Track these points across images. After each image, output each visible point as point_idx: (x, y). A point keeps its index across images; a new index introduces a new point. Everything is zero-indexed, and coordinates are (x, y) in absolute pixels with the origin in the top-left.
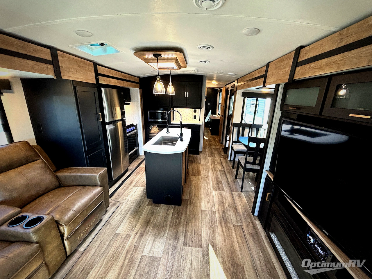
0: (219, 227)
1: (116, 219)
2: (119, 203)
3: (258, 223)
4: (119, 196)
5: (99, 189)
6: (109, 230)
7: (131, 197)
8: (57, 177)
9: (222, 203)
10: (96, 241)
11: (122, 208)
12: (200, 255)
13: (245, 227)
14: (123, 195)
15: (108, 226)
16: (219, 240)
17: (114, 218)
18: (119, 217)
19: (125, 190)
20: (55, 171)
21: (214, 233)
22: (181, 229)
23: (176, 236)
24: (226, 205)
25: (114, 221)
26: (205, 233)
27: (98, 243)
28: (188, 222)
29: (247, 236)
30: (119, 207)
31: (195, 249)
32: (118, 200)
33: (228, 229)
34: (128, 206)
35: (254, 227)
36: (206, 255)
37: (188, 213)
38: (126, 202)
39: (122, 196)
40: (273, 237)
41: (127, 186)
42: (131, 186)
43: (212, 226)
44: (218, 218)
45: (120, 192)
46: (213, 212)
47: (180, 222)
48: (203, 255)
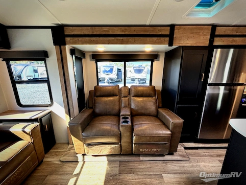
1: (173, 167)
2: (188, 159)
4: (194, 155)
5: (169, 132)
6: (162, 167)
7: (205, 166)
8: (157, 110)
10: (150, 164)
11: (186, 165)
14: (199, 158)
15: (164, 164)
17: (173, 164)
18: (177, 168)
19: (206, 156)
20: (159, 107)
25: (171, 166)
27: (149, 166)
30: (185, 162)
32: (190, 157)
34: (192, 169)
38: (195, 165)
39: (197, 158)
41: (212, 154)
42: (215, 158)
45: (199, 153)
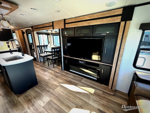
0: (58, 79)
3: (65, 71)
9: (51, 74)
12: (60, 87)
13: (63, 74)
16: (61, 81)
21: (58, 81)
22: (47, 89)
23: (48, 91)
24: (54, 73)
26: (56, 83)
28: (47, 86)
29: (66, 75)
31: (58, 88)
33: (60, 77)
35: (65, 72)
36: (62, 86)
37: (44, 84)
40: (71, 70)
43: (55, 80)
44: (55, 78)
46: (52, 77)
47: (44, 88)
48: (61, 87)
